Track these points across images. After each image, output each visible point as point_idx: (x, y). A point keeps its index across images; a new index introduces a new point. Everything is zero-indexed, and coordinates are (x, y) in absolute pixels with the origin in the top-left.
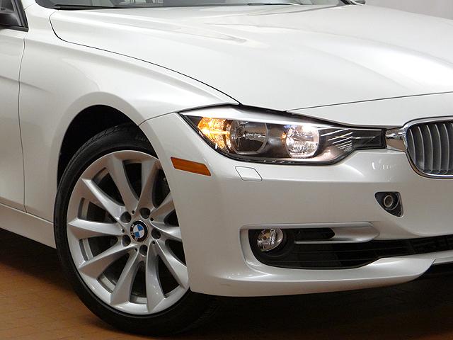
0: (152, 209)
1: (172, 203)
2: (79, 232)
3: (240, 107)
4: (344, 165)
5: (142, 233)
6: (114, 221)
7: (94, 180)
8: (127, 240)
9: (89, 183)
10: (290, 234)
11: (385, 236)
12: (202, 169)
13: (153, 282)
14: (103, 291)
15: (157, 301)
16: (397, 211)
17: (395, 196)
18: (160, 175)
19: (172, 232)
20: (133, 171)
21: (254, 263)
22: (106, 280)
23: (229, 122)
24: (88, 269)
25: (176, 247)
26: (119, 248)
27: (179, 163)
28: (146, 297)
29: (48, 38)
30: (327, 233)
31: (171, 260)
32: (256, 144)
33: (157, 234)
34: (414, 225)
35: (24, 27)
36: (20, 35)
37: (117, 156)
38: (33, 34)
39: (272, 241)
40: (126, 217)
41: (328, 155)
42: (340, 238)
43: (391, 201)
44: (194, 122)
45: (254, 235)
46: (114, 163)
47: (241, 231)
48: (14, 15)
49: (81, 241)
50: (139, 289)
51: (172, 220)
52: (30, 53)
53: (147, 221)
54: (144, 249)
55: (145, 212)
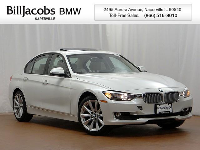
0: (97, 111)
1: (101, 109)
2: (82, 116)
3: (113, 91)
4: (132, 101)
5: (95, 116)
6: (89, 114)
7: (86, 106)
8: (92, 117)
9: (85, 106)
10: (122, 113)
11: (139, 114)
12: (106, 102)
13: (97, 125)
14: (87, 128)
15: (98, 128)
16: (142, 109)
17: (141, 107)
18: (98, 104)
19: (101, 115)
20: (93, 104)
21: (116, 119)
22: (88, 126)
23: (111, 93)
24: (84, 123)
25: (101, 118)
26: (91, 119)
27: (102, 101)
28: (95, 128)
29: (76, 79)
30: (129, 113)
31: (101, 120)
32: (116, 98)
33: (98, 116)
34: (145, 112)
35: (71, 77)
36: (70, 79)
37: (90, 101)
38: (72, 78)
39: (119, 115)
40: (92, 113)
41: (129, 100)
42: (131, 114)
43: (140, 108)
44: (104, 94)
45: (115, 113)
46: (90, 102)
47: (113, 113)
48: (68, 75)
49: (83, 118)
50: (94, 127)
51: (101, 113)
52: (72, 82)
53: (96, 113)
54: (95, 119)
55: (96, 112)
